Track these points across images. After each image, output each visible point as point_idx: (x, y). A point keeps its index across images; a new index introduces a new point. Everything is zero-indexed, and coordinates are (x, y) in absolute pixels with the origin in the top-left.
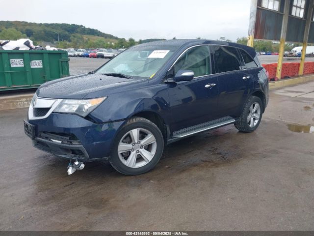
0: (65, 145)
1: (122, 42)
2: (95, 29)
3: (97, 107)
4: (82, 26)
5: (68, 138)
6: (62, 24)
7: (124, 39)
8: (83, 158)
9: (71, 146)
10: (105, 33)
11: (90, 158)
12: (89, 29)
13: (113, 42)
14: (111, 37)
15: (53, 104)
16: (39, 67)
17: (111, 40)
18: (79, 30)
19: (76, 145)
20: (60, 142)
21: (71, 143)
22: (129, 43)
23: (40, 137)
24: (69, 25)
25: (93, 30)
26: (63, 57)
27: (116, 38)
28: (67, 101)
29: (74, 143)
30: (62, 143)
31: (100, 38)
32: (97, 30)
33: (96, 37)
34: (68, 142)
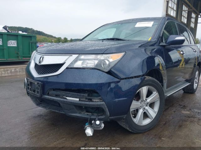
0: (83, 102)
1: (59, 40)
2: (41, 31)
3: (118, 63)
4: (32, 29)
5: (86, 95)
6: (19, 27)
7: (60, 38)
8: (102, 117)
9: (91, 103)
10: (48, 34)
11: (110, 116)
12: (37, 31)
13: (53, 40)
14: (51, 36)
15: (66, 60)
16: (14, 46)
17: (51, 38)
18: (29, 31)
19: (97, 102)
20: (78, 99)
21: (90, 100)
22: (64, 41)
23: (48, 94)
24: (23, 28)
25: (40, 32)
26: (33, 40)
27: (55, 37)
28: (83, 57)
29: (94, 101)
30: (79, 101)
31: (44, 37)
32: (42, 32)
33: (41, 36)
34: (86, 99)
